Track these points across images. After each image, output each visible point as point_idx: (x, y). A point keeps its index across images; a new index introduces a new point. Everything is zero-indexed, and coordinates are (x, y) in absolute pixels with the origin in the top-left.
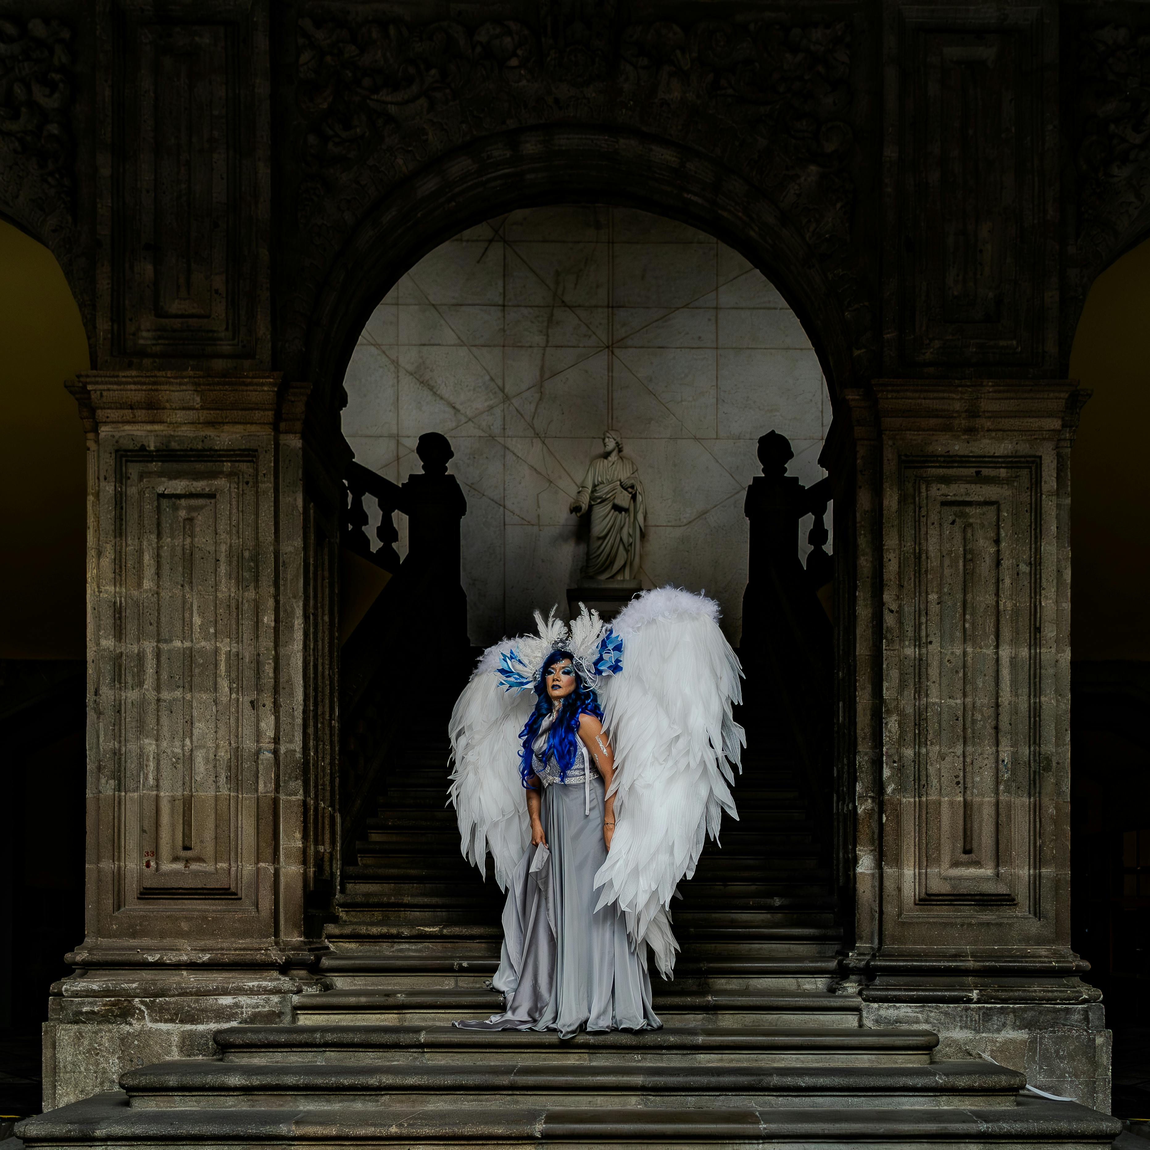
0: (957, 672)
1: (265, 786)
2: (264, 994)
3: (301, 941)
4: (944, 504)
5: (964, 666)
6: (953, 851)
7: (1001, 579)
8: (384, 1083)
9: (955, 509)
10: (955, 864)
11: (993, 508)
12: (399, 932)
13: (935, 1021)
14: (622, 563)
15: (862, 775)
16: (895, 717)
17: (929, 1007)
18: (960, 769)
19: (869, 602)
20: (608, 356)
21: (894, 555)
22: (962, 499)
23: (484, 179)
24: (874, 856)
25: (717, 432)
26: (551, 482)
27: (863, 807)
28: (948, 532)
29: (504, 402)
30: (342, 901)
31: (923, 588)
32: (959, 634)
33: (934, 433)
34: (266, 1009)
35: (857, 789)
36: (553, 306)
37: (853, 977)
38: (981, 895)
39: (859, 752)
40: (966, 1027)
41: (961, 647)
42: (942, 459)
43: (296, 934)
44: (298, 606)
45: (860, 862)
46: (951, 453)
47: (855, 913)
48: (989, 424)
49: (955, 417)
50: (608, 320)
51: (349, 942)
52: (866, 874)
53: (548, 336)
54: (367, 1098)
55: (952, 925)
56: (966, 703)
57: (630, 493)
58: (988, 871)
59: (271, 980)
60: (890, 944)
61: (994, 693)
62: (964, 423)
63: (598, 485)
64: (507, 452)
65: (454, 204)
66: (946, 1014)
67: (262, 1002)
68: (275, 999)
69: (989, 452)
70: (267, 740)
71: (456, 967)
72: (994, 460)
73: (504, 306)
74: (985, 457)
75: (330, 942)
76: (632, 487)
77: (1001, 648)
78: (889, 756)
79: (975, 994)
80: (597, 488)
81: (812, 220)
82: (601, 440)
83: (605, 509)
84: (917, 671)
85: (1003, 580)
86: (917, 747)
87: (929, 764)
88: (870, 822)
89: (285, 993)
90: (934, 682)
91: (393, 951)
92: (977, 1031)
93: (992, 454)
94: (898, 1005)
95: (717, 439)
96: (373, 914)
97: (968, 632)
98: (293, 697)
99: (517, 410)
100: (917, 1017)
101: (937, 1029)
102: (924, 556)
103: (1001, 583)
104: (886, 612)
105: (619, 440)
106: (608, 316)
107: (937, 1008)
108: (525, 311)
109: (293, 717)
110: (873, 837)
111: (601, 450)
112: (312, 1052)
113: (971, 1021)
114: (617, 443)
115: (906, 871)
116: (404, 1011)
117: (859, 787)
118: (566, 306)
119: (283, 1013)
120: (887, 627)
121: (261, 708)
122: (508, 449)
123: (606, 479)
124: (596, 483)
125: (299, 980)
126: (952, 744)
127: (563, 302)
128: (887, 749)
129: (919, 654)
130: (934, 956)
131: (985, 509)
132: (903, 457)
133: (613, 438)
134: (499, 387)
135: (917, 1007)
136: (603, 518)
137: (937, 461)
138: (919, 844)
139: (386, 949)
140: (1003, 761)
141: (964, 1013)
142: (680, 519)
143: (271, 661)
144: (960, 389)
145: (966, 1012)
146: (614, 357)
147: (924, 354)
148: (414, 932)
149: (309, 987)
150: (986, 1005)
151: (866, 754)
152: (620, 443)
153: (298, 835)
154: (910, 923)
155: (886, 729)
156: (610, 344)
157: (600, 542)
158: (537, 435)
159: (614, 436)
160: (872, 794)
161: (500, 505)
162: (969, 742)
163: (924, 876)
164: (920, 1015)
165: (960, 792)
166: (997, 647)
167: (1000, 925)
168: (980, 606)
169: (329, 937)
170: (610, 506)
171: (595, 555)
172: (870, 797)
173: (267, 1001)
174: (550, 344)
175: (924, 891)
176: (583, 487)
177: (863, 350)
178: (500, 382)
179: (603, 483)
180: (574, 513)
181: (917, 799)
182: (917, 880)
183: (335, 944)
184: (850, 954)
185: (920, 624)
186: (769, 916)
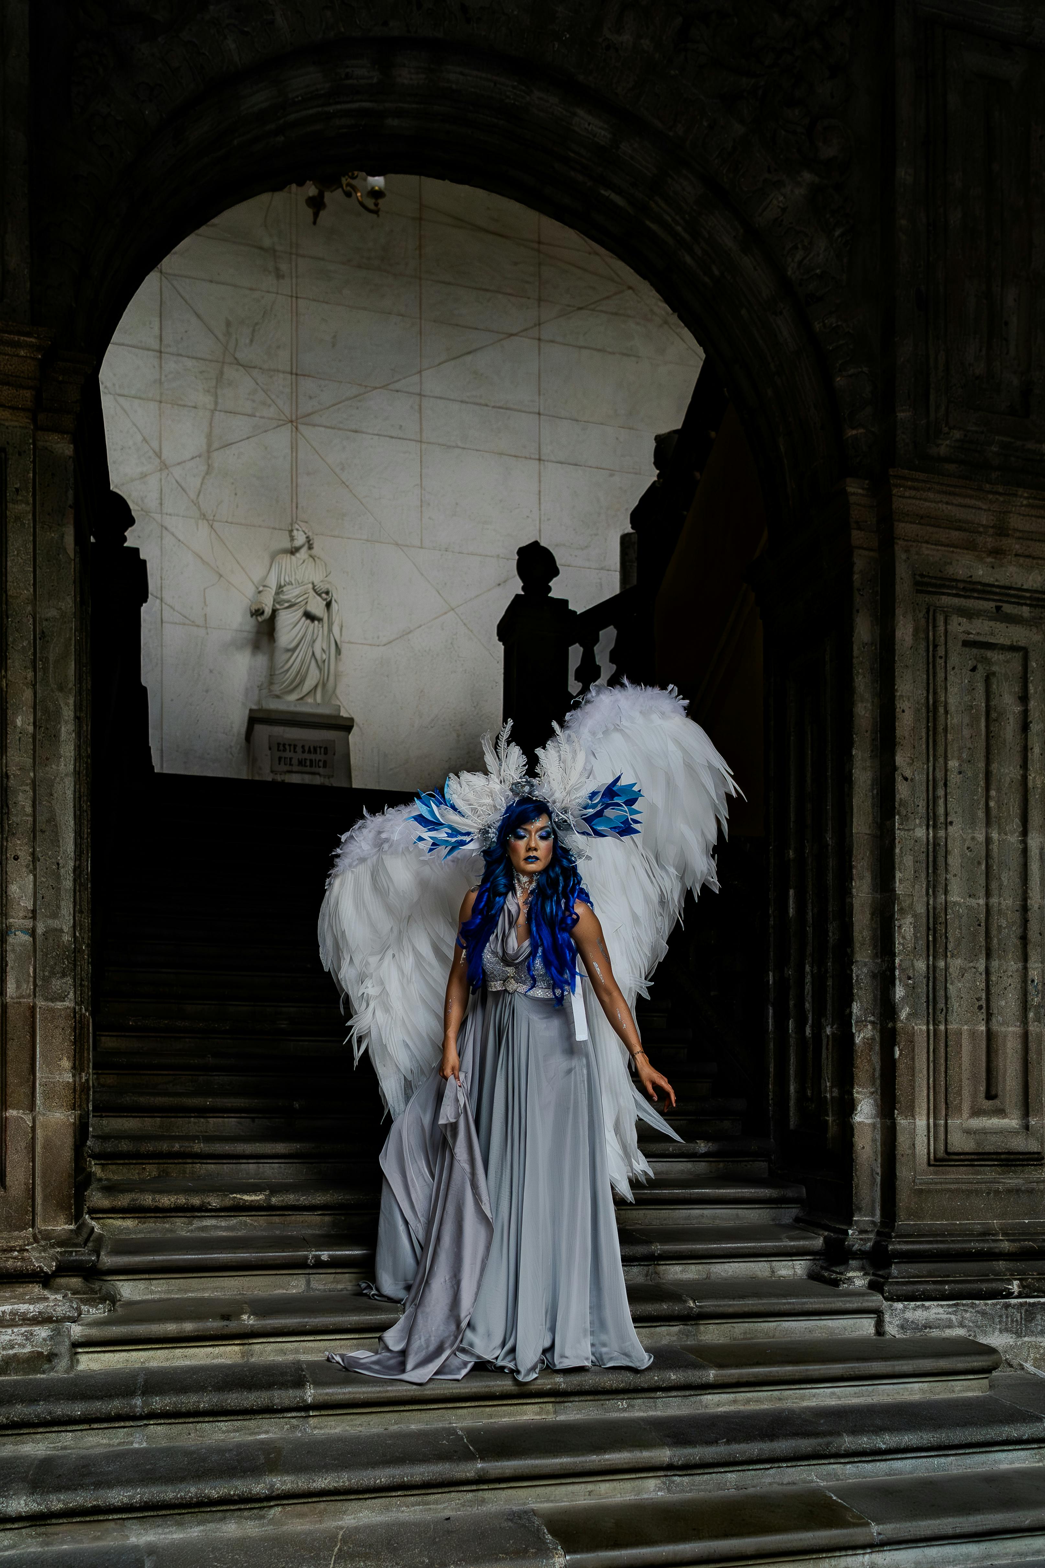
0: (979, 863)
1: (18, 987)
2: (21, 1325)
3: (71, 1231)
4: (966, 644)
5: (988, 856)
6: (974, 1096)
7: (1029, 747)
8: (278, 1489)
9: (975, 651)
10: (976, 1113)
11: (1018, 656)
12: (203, 1202)
13: (971, 1324)
14: (314, 683)
15: (861, 993)
16: (909, 919)
17: (963, 1305)
18: (982, 990)
19: (868, 764)
20: (292, 431)
21: (909, 705)
22: (986, 640)
23: (331, 109)
24: (875, 1101)
25: (421, 540)
26: (221, 576)
27: (862, 1035)
28: (966, 681)
29: (161, 470)
30: (97, 1150)
31: (941, 750)
32: (981, 814)
33: (955, 550)
34: (26, 1350)
35: (855, 1011)
36: (223, 363)
37: (853, 1263)
38: (1009, 1153)
39: (857, 961)
40: (1007, 1330)
41: (984, 831)
42: (961, 585)
43: (62, 1218)
44: (67, 704)
45: (859, 1109)
46: (974, 579)
47: (852, 1176)
48: (1017, 546)
49: (980, 533)
50: (292, 389)
51: (123, 1218)
52: (865, 1125)
53: (216, 396)
54: (246, 1513)
55: (977, 1192)
56: (990, 904)
57: (325, 600)
58: (1012, 1122)
59: (32, 1301)
60: (906, 1220)
61: (1020, 892)
62: (990, 541)
63: (285, 585)
64: (164, 532)
65: (283, 138)
66: (984, 1314)
67: (20, 1340)
68: (43, 1332)
69: (1016, 583)
70: (21, 914)
71: (311, 1261)
72: (1020, 593)
73: (161, 352)
74: (1010, 588)
75: (92, 1218)
76: (327, 593)
77: (1030, 835)
78: (903, 970)
79: (1015, 1287)
80: (285, 589)
81: (800, 246)
82: (287, 533)
83: (295, 616)
84: (931, 859)
85: (1032, 749)
86: (931, 958)
87: (949, 982)
88: (870, 1056)
89: (57, 1321)
90: (955, 875)
91: (192, 1231)
92: (1019, 1335)
93: (1019, 586)
94: (927, 1304)
95: (421, 548)
96: (144, 1169)
97: (994, 812)
98: (59, 847)
99: (177, 482)
100: (950, 1320)
101: (973, 1334)
102: (941, 710)
103: (1030, 751)
104: (899, 779)
105: (310, 534)
106: (292, 384)
107: (973, 1306)
108: (189, 363)
109: (58, 877)
110: (874, 1075)
111: (287, 545)
112: (124, 1427)
113: (1012, 1321)
114: (307, 537)
115: (918, 1122)
116: (251, 1341)
117: (856, 1008)
118: (239, 364)
119: (56, 1355)
120: (901, 799)
121: (11, 862)
122: (166, 529)
123: (295, 579)
124: (283, 584)
125: (73, 1294)
126: (973, 957)
127: (236, 359)
128: (901, 960)
129: (935, 837)
130: (959, 1235)
131: (1009, 655)
132: (918, 578)
133: (304, 531)
134: (155, 452)
135: (949, 1306)
136: (292, 626)
137: (956, 588)
138: (934, 1087)
139: (182, 1228)
140: (1033, 981)
141: (1004, 1311)
142: (378, 638)
143: (28, 788)
144: (990, 496)
145: (1006, 1310)
146: (298, 433)
147: (938, 446)
148: (228, 1202)
149: (92, 1306)
150: (1028, 1300)
151: (865, 965)
152: (311, 538)
153: (66, 1064)
154: (929, 1191)
155: (900, 933)
156: (294, 418)
157: (290, 654)
158: (204, 516)
159: (304, 529)
160: (872, 1018)
161: (157, 597)
162: (995, 955)
163: (942, 1129)
164: (953, 1317)
165: (983, 1020)
166: (1025, 833)
167: (1031, 1191)
168: (1005, 780)
169: (92, 1211)
170: (300, 613)
171: (282, 670)
172: (871, 1022)
173: (29, 1337)
174: (219, 408)
175: (942, 1148)
176: (264, 586)
177: (861, 431)
178: (155, 445)
179: (292, 584)
180: (254, 617)
181: (931, 1027)
182: (932, 1134)
183: (102, 1221)
184: (850, 1232)
185: (935, 799)
186: (689, 1165)
